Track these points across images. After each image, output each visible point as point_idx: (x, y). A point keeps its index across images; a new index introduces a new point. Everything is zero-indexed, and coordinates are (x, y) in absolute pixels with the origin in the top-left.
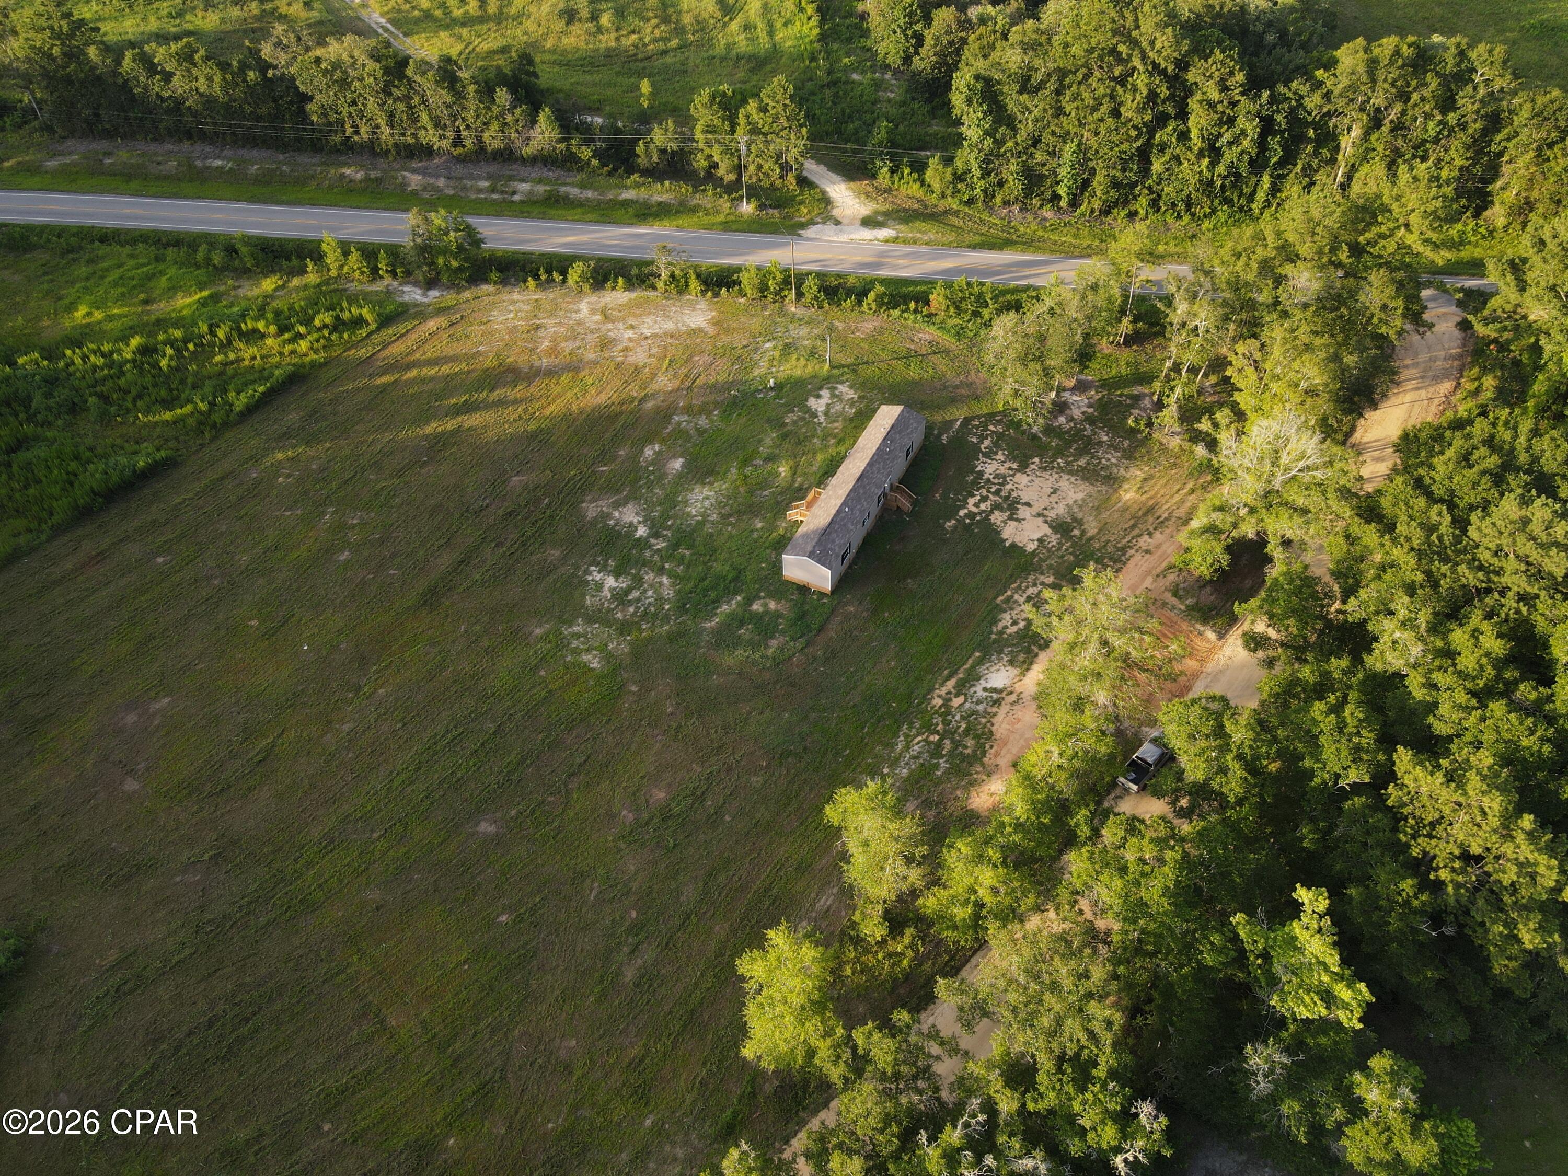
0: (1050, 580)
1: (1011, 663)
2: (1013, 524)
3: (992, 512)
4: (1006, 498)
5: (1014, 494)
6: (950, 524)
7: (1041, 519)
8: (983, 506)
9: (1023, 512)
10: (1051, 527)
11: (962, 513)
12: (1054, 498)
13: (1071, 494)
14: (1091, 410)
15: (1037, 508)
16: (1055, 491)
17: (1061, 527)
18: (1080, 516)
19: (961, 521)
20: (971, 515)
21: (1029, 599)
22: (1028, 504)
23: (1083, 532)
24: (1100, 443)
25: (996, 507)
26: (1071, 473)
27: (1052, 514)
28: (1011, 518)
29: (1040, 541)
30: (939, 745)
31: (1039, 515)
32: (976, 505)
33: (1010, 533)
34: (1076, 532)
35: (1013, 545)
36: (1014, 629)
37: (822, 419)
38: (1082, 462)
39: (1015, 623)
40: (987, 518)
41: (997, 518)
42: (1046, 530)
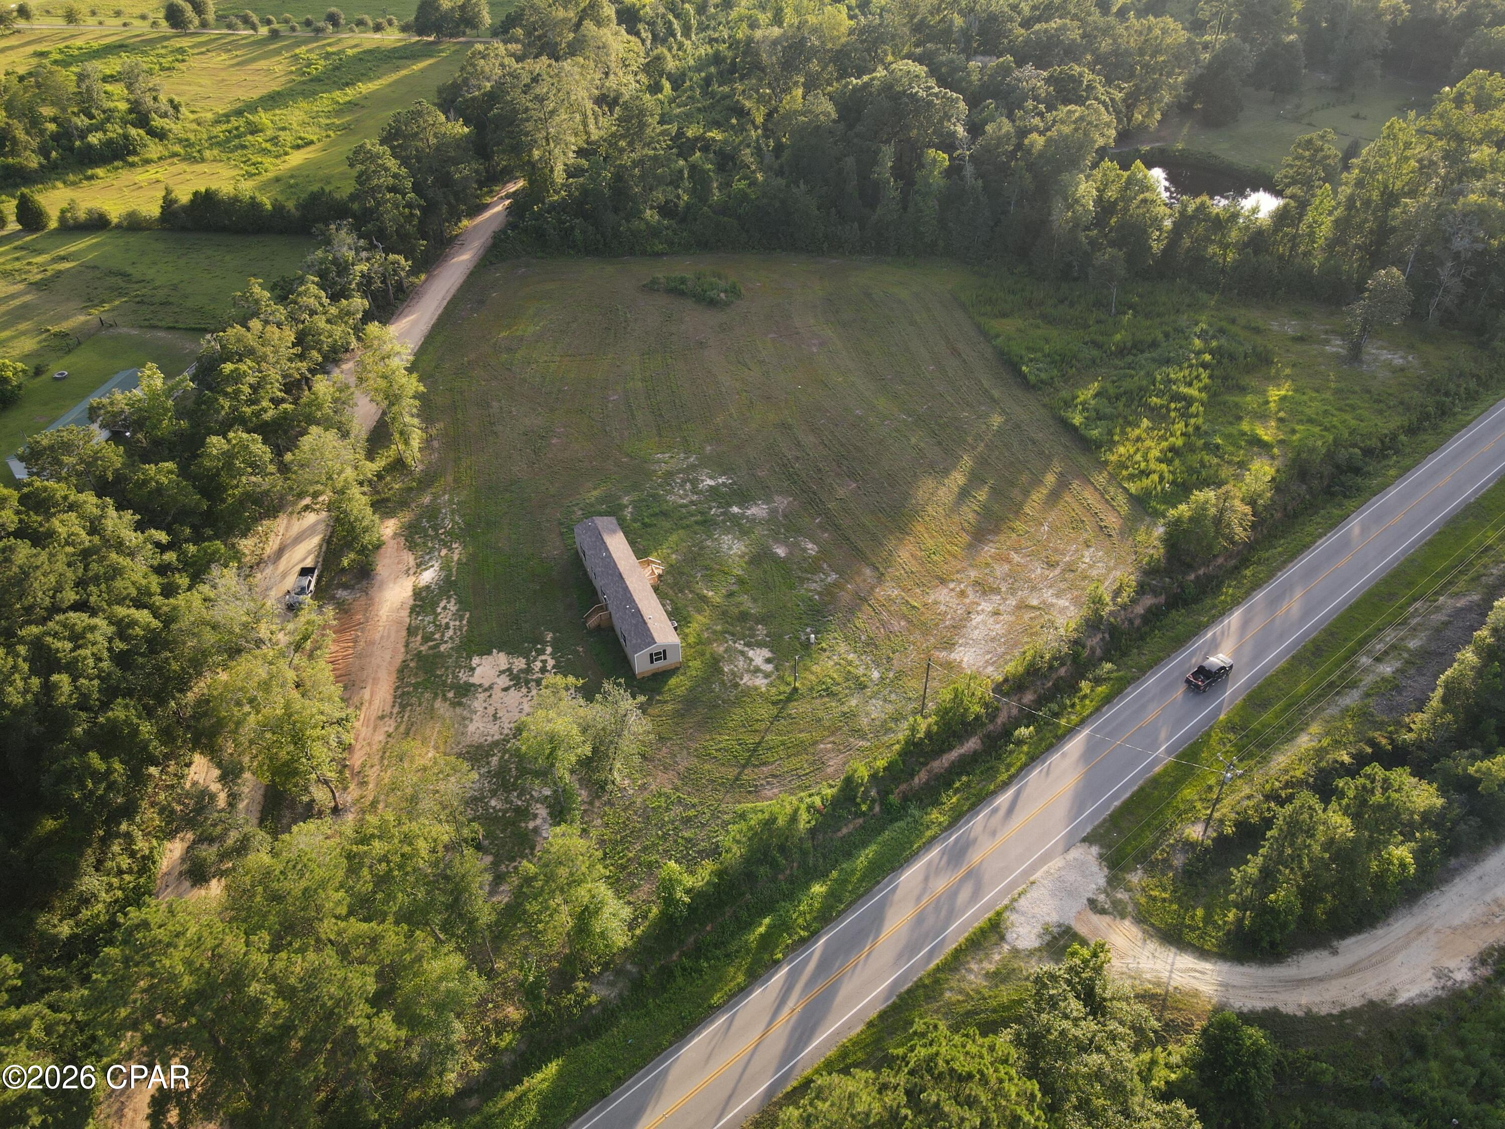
0: (443, 648)
1: (428, 587)
2: (504, 667)
3: (528, 664)
4: (527, 682)
5: (524, 690)
6: (549, 637)
7: (486, 685)
8: (539, 664)
9: (504, 681)
10: (473, 685)
11: (549, 650)
12: (491, 711)
13: (481, 725)
14: (531, 825)
15: (497, 693)
16: (495, 717)
17: (466, 690)
18: (458, 710)
19: (544, 643)
20: (542, 652)
21: (447, 626)
22: (506, 689)
23: (445, 699)
24: (494, 793)
25: (528, 670)
26: (496, 744)
27: (482, 696)
28: (509, 670)
29: (473, 669)
30: (436, 530)
31: (491, 687)
32: (544, 662)
33: (501, 660)
34: (451, 695)
35: (489, 653)
36: (442, 605)
37: (740, 647)
38: (494, 761)
39: (445, 608)
40: (527, 657)
41: (520, 663)
42: (475, 680)
